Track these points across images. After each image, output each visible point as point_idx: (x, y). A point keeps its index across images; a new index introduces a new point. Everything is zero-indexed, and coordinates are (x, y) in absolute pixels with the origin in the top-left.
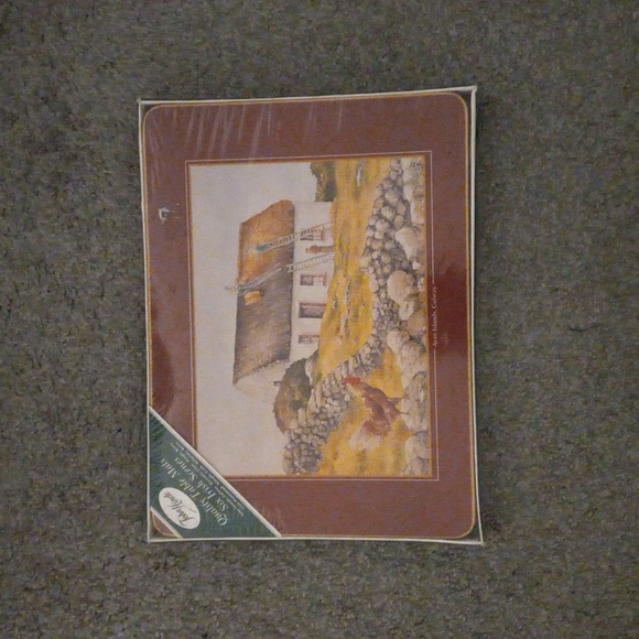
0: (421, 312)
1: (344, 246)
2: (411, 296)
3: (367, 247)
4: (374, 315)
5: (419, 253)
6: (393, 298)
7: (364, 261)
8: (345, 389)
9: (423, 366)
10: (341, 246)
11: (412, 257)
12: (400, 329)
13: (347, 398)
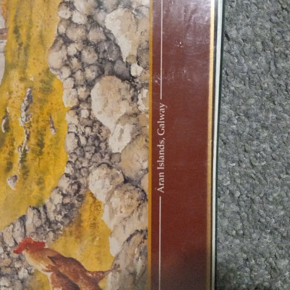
0: (142, 141)
1: (23, 32)
2: (128, 116)
3: (60, 36)
4: (70, 143)
5: (141, 50)
6: (99, 118)
7: (55, 58)
8: (19, 259)
9: (143, 222)
10: (16, 31)
11: (130, 56)
12: (110, 167)
13: (23, 274)
